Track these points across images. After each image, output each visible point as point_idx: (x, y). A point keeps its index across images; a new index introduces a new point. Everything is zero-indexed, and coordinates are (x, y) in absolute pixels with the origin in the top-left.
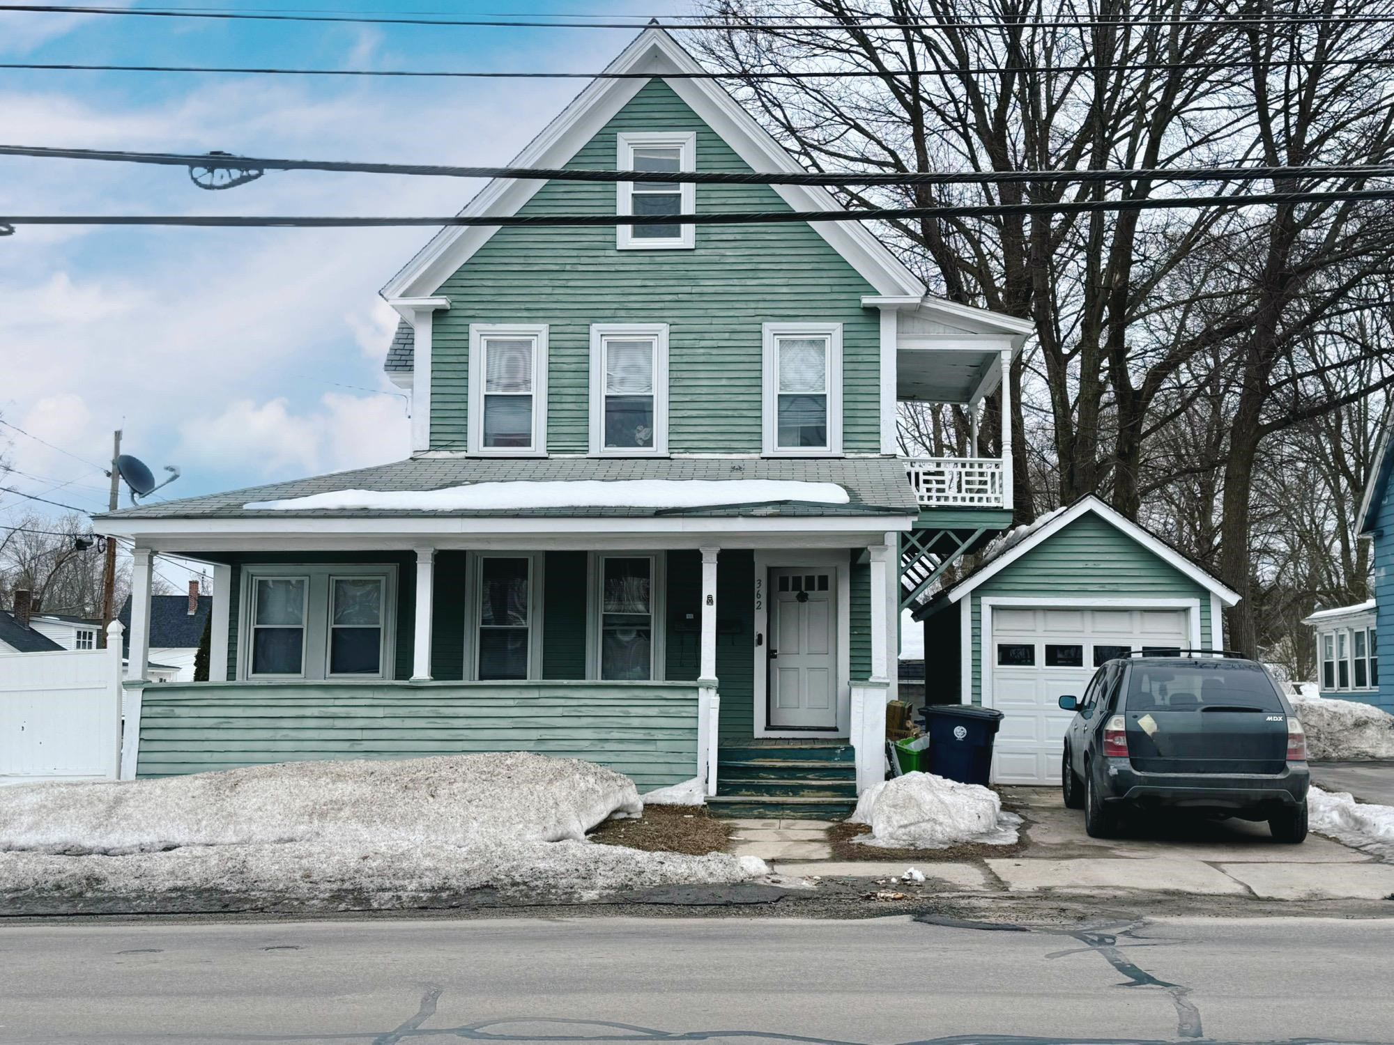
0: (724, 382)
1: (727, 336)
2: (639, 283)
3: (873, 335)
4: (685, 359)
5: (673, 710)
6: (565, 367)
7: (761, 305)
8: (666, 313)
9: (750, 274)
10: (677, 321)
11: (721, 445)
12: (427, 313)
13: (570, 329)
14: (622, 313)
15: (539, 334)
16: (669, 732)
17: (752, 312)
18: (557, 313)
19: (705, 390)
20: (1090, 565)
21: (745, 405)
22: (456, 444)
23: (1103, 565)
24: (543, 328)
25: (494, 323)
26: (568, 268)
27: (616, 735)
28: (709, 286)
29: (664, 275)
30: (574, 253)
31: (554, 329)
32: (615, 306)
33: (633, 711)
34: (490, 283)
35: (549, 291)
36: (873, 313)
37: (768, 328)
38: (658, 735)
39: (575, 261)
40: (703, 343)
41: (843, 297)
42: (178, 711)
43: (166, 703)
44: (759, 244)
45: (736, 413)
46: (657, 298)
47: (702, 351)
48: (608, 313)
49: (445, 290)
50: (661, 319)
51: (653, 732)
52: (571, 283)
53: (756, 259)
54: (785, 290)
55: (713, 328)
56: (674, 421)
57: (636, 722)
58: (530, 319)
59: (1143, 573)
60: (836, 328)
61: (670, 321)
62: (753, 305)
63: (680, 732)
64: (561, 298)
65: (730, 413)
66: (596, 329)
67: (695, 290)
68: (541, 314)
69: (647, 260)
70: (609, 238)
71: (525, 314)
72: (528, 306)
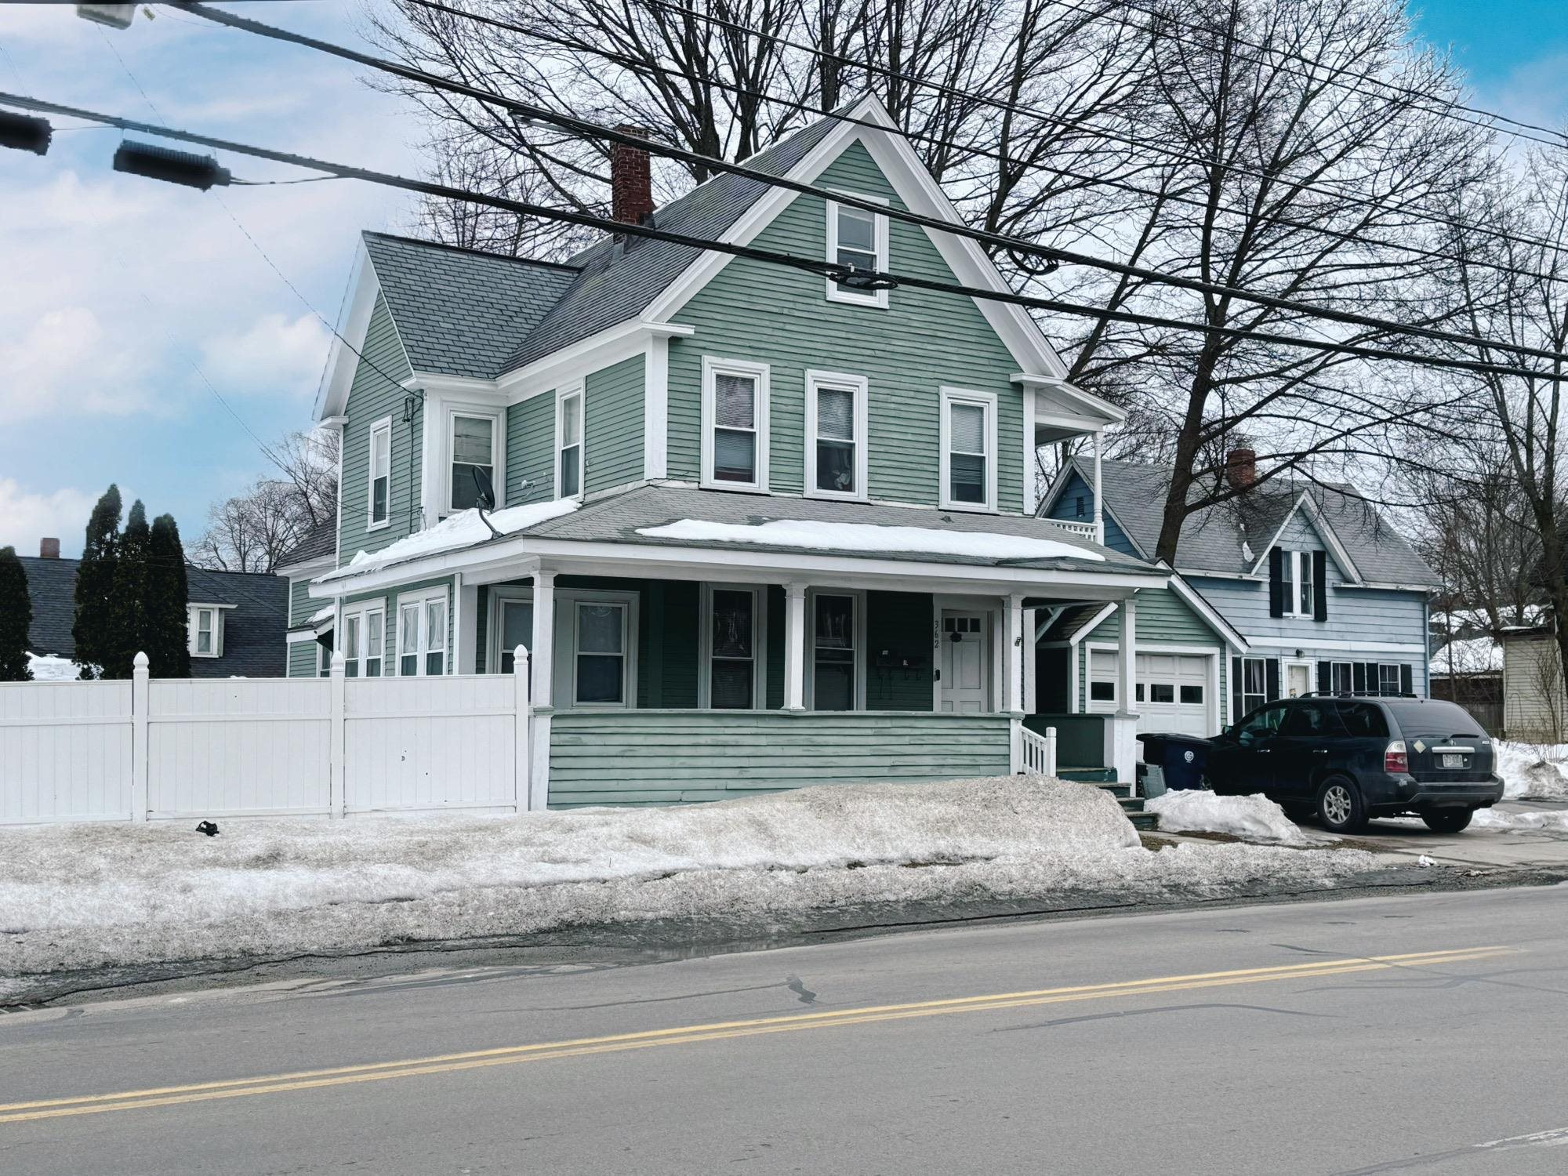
0: (910, 437)
1: (912, 394)
2: (844, 335)
3: (1018, 408)
4: (881, 412)
5: (991, 738)
6: (784, 408)
7: (938, 369)
8: (866, 367)
9: (930, 340)
10: (874, 375)
11: (908, 495)
12: (662, 339)
13: (787, 371)
14: (830, 362)
15: (762, 373)
16: (989, 758)
17: (931, 375)
18: (776, 355)
19: (895, 443)
20: (1154, 618)
21: (925, 460)
22: (690, 474)
23: (1163, 618)
24: (765, 367)
25: (723, 357)
26: (785, 311)
27: (950, 761)
28: (898, 346)
29: (864, 330)
30: (791, 298)
31: (775, 370)
32: (824, 354)
33: (963, 739)
34: (719, 317)
35: (769, 331)
36: (1018, 387)
37: (946, 391)
38: (981, 760)
39: (791, 305)
40: (894, 399)
41: (997, 370)
42: (585, 739)
43: (573, 730)
44: (937, 313)
45: (919, 467)
46: (858, 351)
47: (893, 406)
48: (818, 360)
49: (678, 318)
50: (861, 372)
51: (977, 758)
52: (788, 327)
53: (934, 327)
54: (955, 358)
55: (902, 386)
56: (873, 470)
57: (965, 750)
58: (755, 357)
59: (1186, 625)
60: (992, 397)
61: (869, 374)
62: (931, 368)
63: (997, 758)
64: (780, 340)
65: (914, 466)
66: (811, 374)
67: (889, 348)
68: (763, 353)
69: (850, 314)
70: (819, 288)
71: (750, 352)
72: (752, 344)
